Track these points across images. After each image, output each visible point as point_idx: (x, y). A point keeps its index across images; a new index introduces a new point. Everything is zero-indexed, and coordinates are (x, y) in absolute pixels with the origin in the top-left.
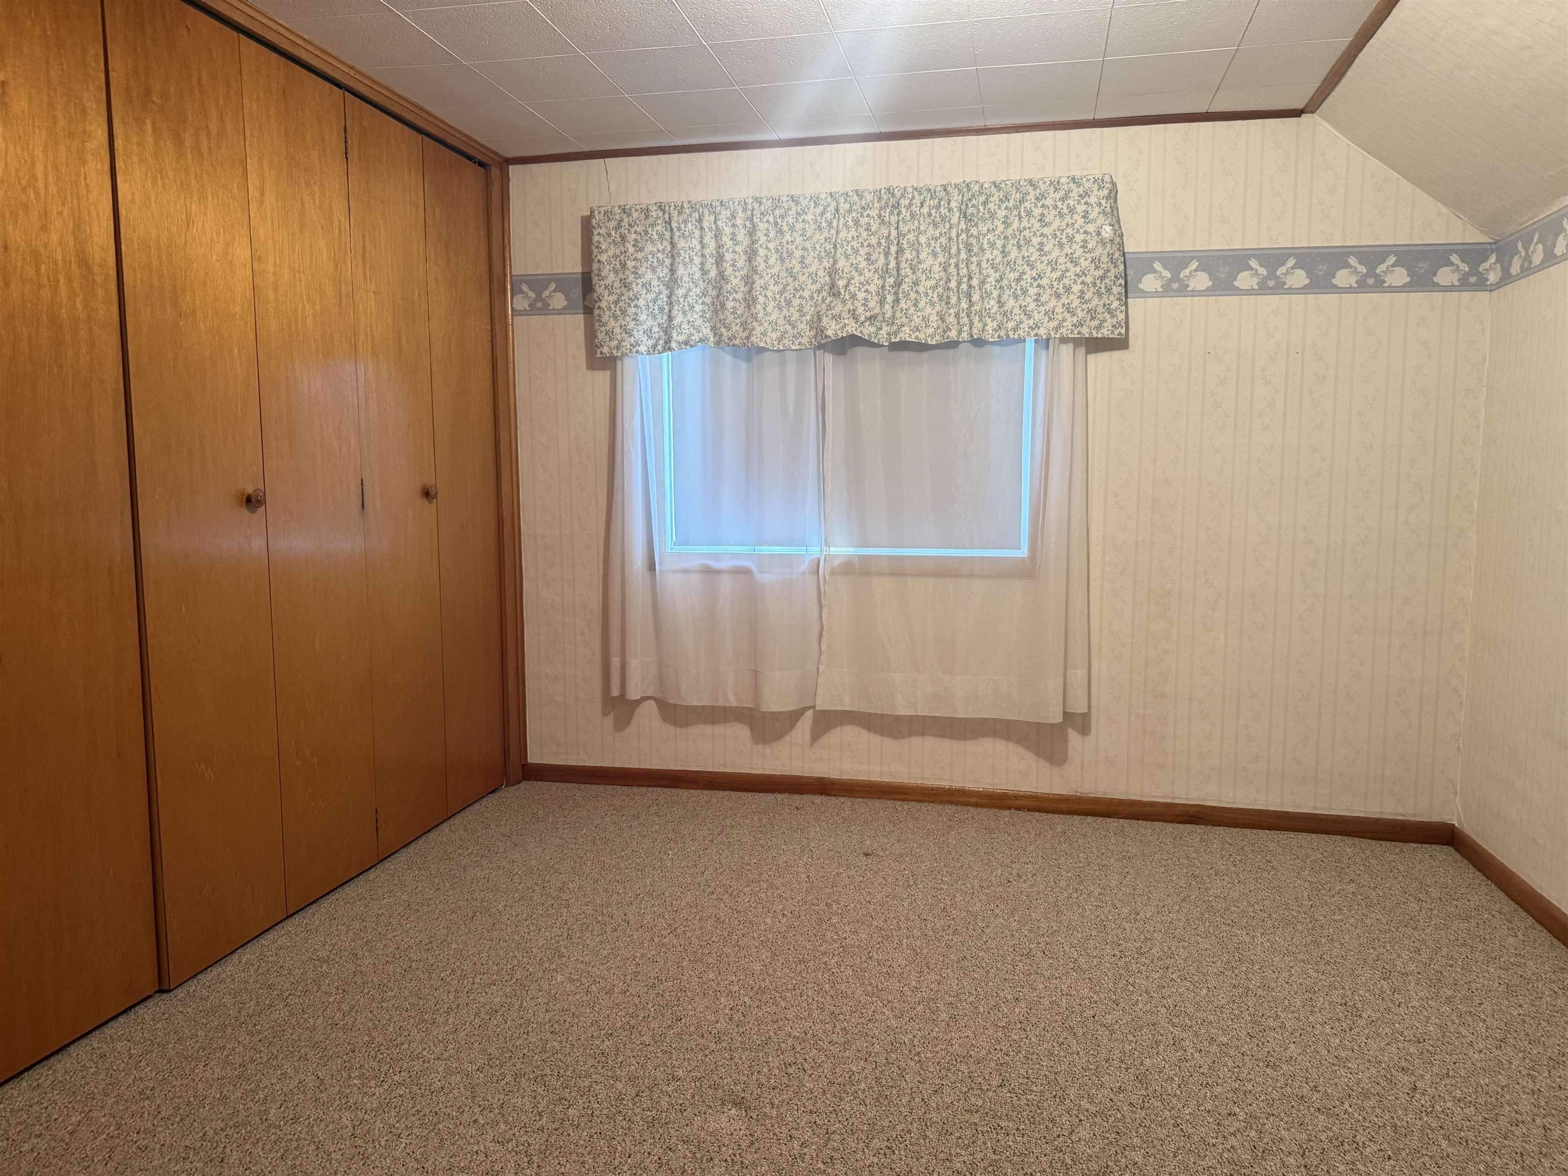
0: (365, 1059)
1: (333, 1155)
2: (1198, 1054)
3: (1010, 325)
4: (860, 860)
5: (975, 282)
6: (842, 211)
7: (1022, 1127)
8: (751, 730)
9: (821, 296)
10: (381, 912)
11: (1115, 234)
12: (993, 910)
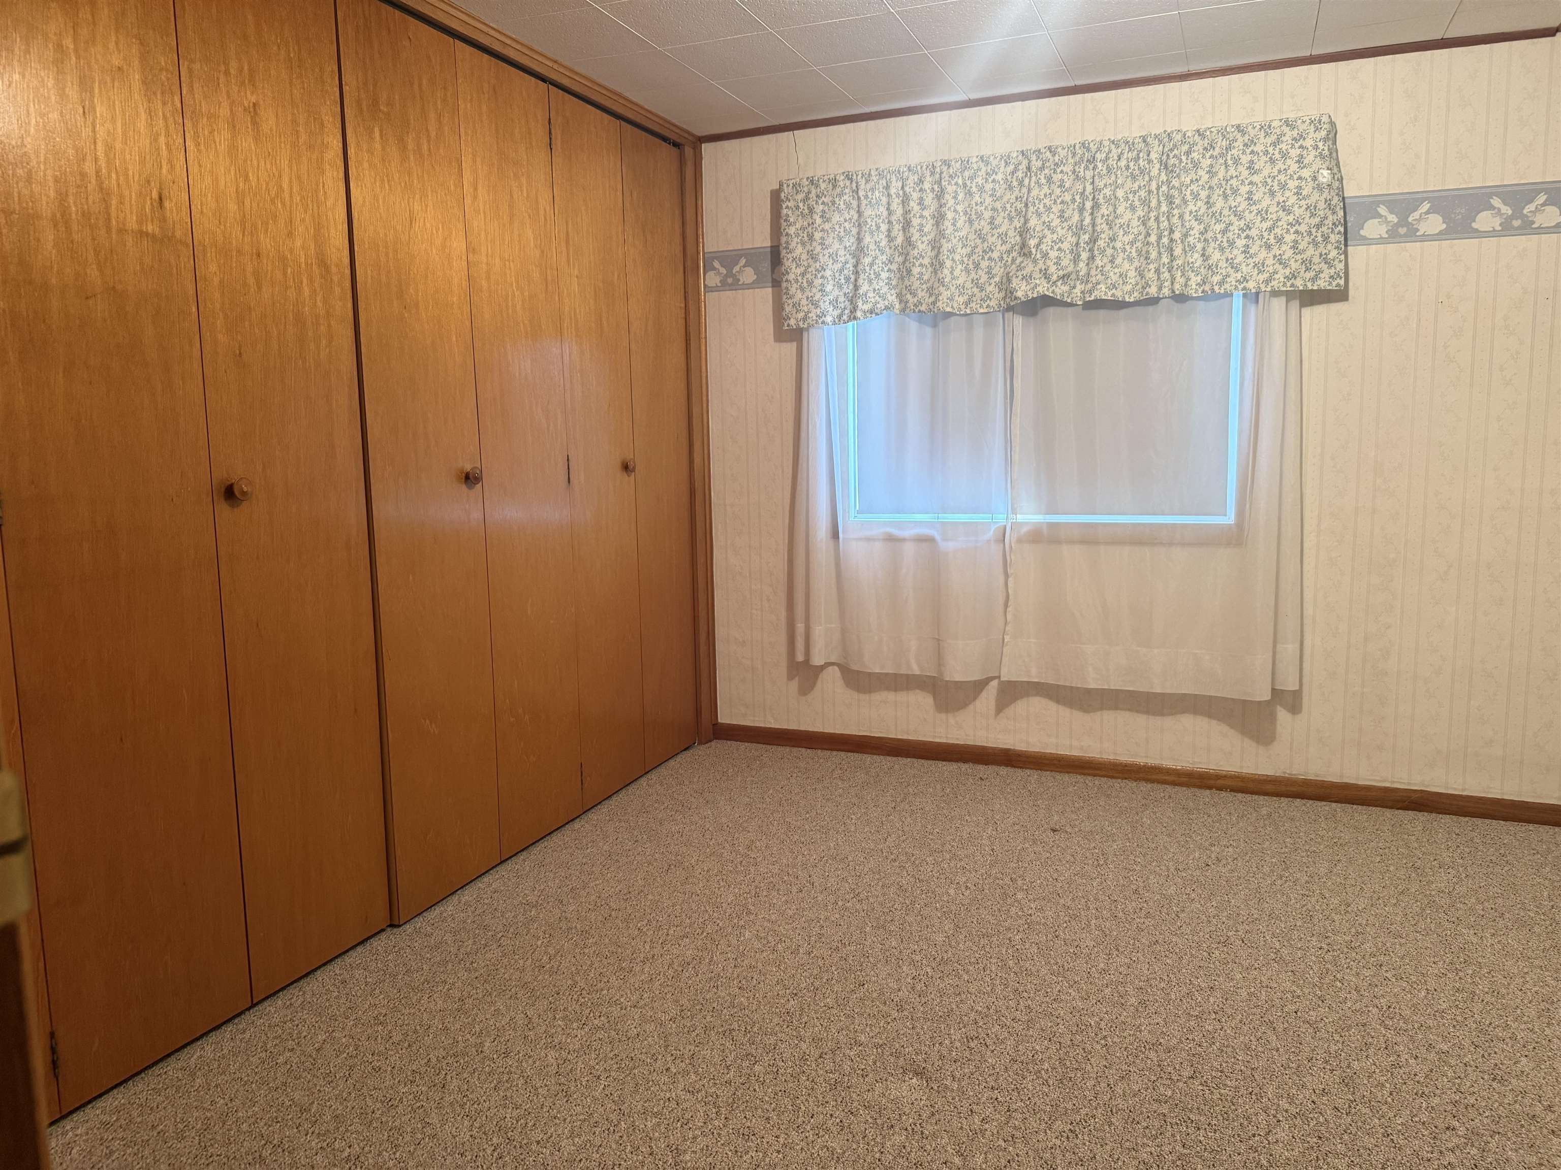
0: (568, 1001)
1: (540, 1090)
2: (1414, 1061)
3: (1216, 279)
4: (1048, 836)
5: (1177, 235)
6: (1034, 169)
7: (1214, 1122)
8: (935, 699)
9: (1010, 257)
10: (584, 861)
11: (1334, 177)
12: (1189, 894)
